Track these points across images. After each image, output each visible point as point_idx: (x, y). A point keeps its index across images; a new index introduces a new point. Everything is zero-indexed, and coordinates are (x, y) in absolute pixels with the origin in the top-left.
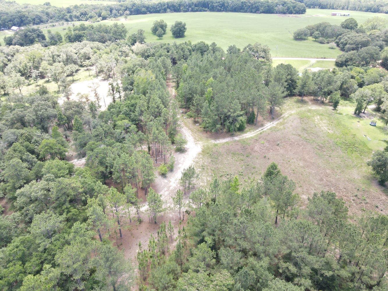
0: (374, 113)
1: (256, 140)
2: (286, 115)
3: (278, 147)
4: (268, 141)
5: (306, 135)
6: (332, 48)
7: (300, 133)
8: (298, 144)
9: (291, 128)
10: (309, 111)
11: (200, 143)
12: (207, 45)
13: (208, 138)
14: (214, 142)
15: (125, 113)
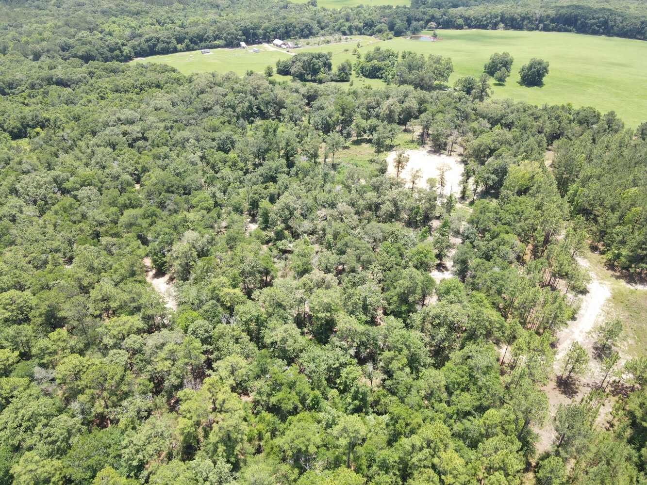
11: (606, 282)
12: (599, 115)
13: (618, 278)
14: (629, 286)
15: (509, 224)
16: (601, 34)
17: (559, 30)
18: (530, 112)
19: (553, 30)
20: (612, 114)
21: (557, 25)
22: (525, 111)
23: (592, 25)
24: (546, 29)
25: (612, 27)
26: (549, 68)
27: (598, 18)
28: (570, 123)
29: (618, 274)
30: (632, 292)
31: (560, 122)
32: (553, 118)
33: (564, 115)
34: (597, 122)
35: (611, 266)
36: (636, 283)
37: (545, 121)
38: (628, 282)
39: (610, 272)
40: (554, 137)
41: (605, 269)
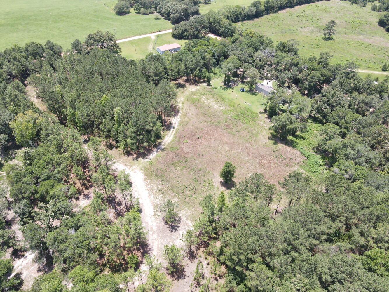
1: (178, 139)
2: (179, 105)
3: (200, 141)
4: (188, 138)
5: (210, 119)
6: (158, 19)
7: (204, 119)
8: (211, 130)
9: (193, 116)
10: (193, 93)
12: (41, 45)
20: (49, 42)
30: (151, 163)
31: (19, 62)
33: (18, 55)
34: (44, 51)
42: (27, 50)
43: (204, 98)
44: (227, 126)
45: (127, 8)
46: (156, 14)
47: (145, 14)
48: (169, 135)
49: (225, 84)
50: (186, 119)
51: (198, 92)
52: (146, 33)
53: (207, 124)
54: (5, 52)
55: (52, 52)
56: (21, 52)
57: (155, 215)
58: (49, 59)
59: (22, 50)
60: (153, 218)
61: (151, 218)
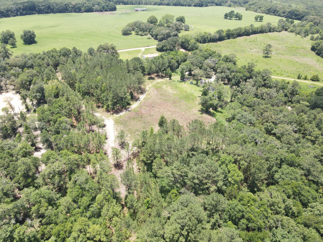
0: (189, 77)
1: (140, 107)
2: (147, 88)
3: (154, 108)
4: (147, 106)
5: (164, 98)
6: (150, 39)
7: (161, 97)
8: (163, 103)
9: (154, 95)
10: (158, 83)
11: (110, 118)
12: (69, 50)
13: (113, 114)
14: (118, 115)
15: (58, 113)
16: (50, 13)
17: (29, 14)
18: (38, 57)
19: (26, 14)
20: (74, 48)
21: (27, 12)
22: (35, 57)
23: (44, 9)
24: (22, 14)
25: (53, 9)
26: (35, 34)
27: (45, 6)
28: (59, 57)
29: (112, 113)
30: (120, 117)
31: (55, 58)
32: (51, 57)
33: (55, 54)
34: (71, 53)
35: (108, 111)
36: (119, 113)
37: (48, 60)
38: (117, 114)
39: (109, 113)
40: (56, 65)
41: (107, 113)
42: (60, 52)
43: (164, 86)
44: (174, 102)
45: (130, 31)
46: (149, 36)
47: (141, 35)
48: (136, 104)
49: (181, 79)
50: (149, 96)
51: (162, 82)
52: (139, 47)
53: (161, 100)
54: (48, 52)
55: (75, 54)
56: (57, 53)
57: (115, 141)
58: (73, 58)
59: (58, 52)
60: (113, 142)
61: (112, 142)
